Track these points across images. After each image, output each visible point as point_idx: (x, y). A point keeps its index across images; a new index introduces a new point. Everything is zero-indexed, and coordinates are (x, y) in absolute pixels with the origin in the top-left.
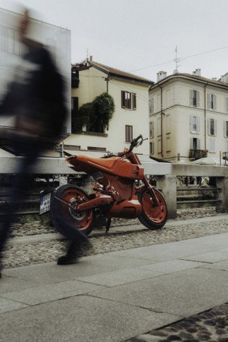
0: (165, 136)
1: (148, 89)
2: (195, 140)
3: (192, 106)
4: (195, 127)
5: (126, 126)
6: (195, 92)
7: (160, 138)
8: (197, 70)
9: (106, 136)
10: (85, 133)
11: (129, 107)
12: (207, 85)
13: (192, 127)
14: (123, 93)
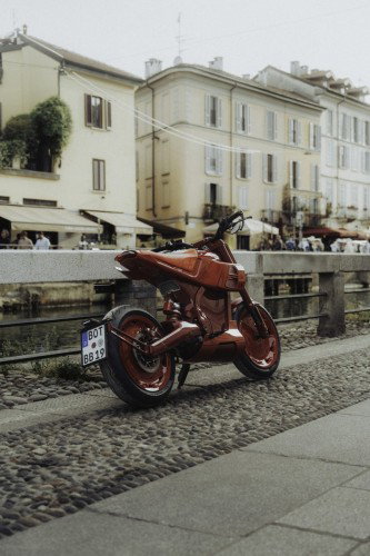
0: (159, 179)
1: (133, 92)
2: (213, 187)
3: (208, 125)
4: (214, 163)
5: (94, 160)
6: (214, 100)
7: (150, 182)
8: (216, 59)
9: (56, 178)
10: (18, 173)
11: (99, 124)
12: (234, 87)
13: (209, 163)
14: (88, 98)
